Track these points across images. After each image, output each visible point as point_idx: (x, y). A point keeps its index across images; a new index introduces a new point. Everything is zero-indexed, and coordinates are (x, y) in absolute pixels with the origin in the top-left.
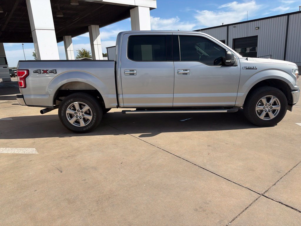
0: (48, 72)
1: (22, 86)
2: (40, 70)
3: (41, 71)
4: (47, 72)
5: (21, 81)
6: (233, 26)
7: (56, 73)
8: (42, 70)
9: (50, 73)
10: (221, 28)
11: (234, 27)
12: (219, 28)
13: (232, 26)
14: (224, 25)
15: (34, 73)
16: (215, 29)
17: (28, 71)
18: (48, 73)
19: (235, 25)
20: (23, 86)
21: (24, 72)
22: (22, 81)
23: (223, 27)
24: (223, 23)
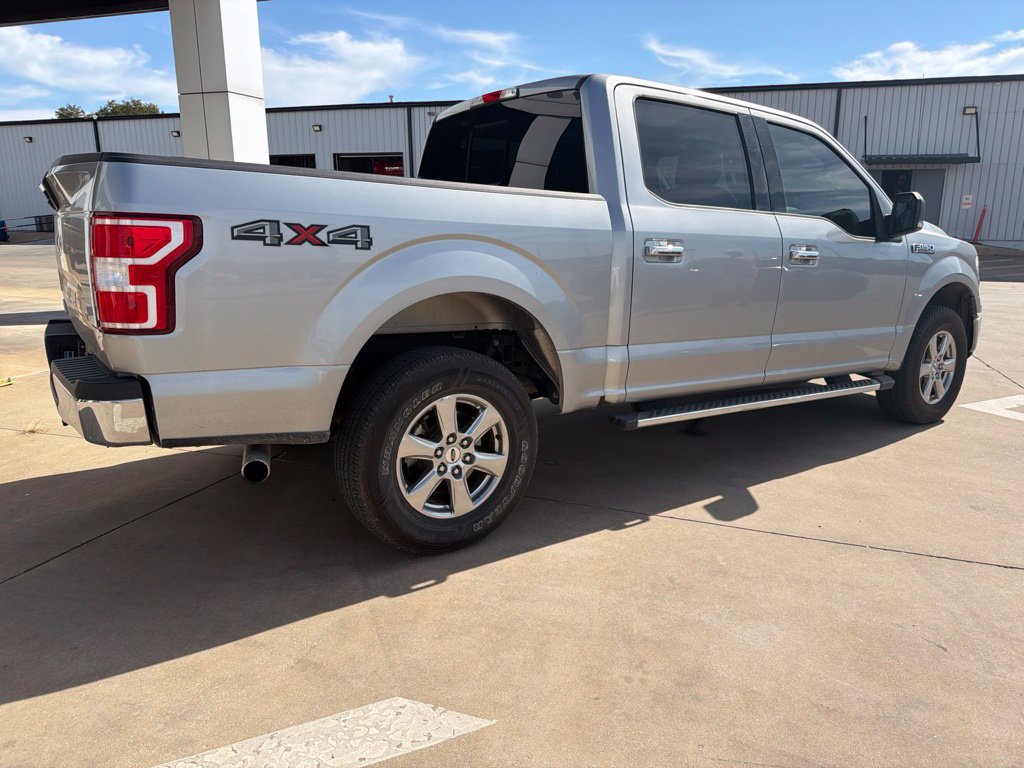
0: (322, 236)
1: (145, 319)
2: (278, 222)
3: (284, 229)
4: (318, 235)
5: (141, 289)
6: (427, 109)
7: (368, 245)
8: (288, 225)
9: (334, 242)
10: (386, 111)
11: (430, 114)
12: (379, 111)
13: (422, 109)
14: (394, 101)
15: (239, 238)
16: (365, 111)
17: (193, 225)
18: (323, 244)
19: (433, 109)
20: (152, 321)
21: (167, 231)
22: (150, 291)
23: (393, 110)
24: (391, 97)
